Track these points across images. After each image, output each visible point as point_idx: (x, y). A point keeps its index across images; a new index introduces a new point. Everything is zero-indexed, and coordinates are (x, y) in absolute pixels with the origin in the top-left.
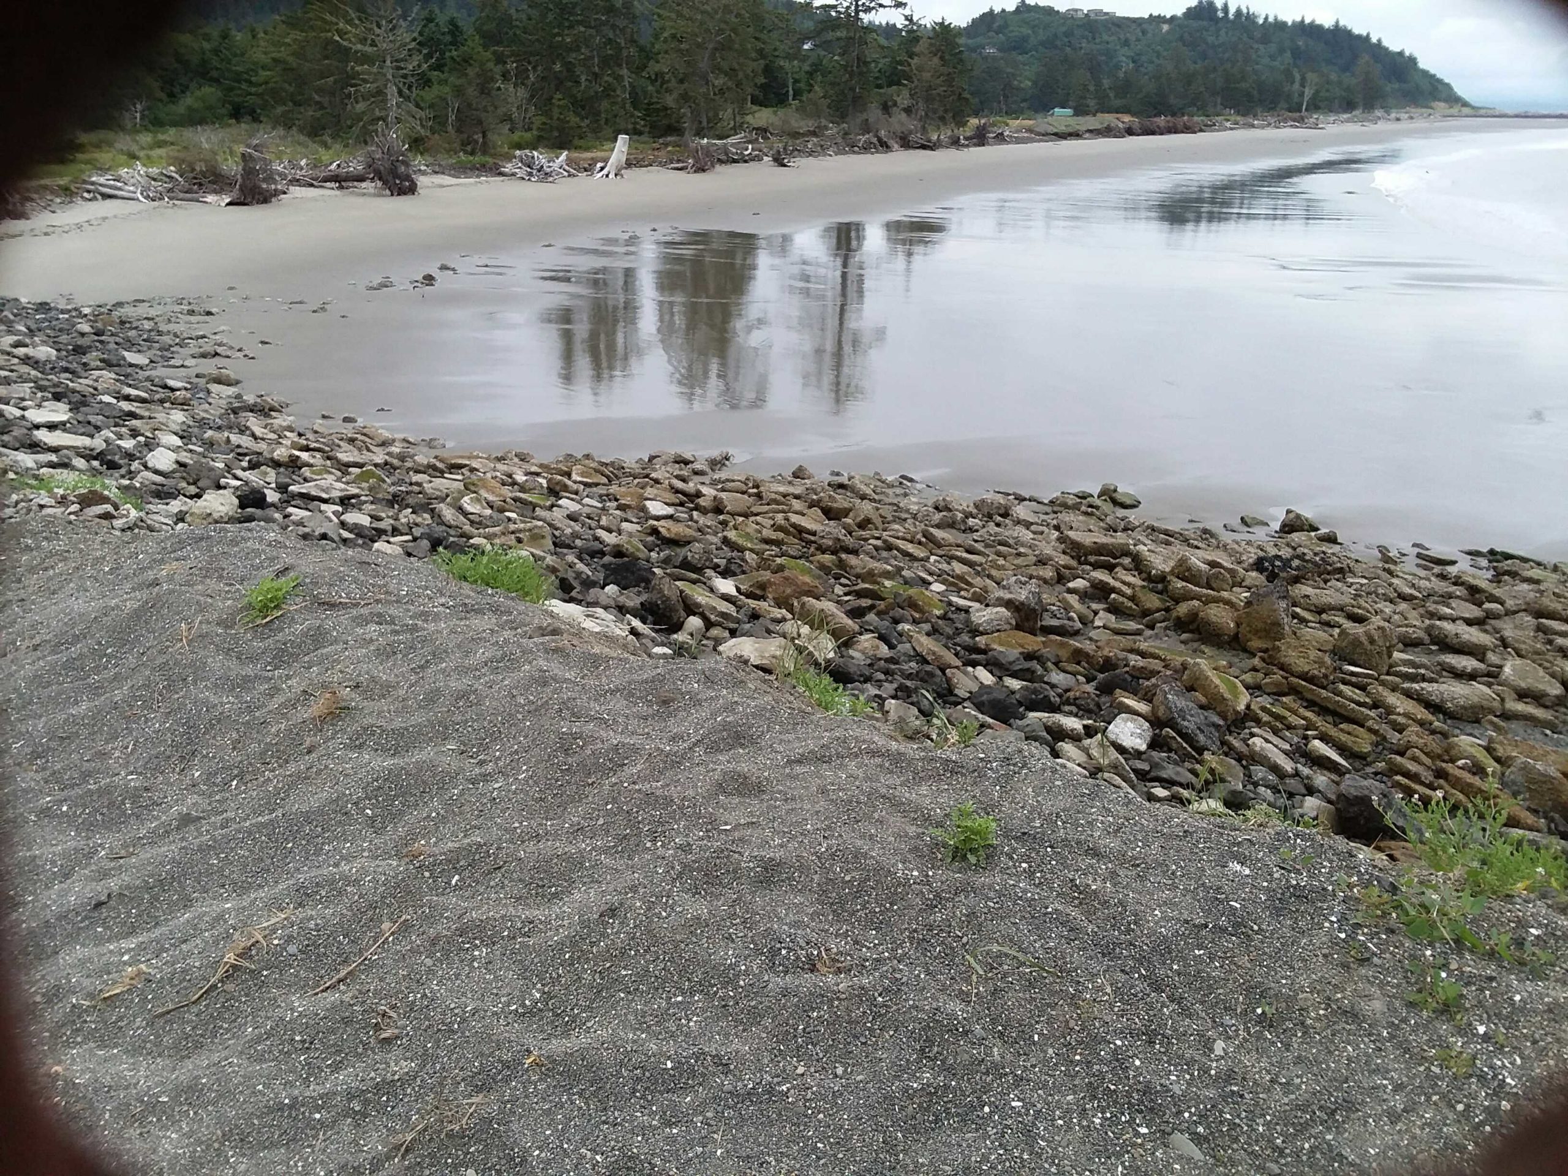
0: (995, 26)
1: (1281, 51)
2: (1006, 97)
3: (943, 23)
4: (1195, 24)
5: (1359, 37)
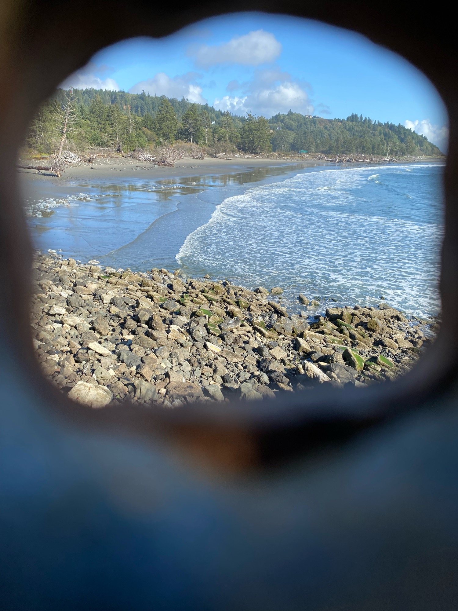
0: (280, 120)
2: (284, 145)
3: (262, 117)
4: (350, 123)
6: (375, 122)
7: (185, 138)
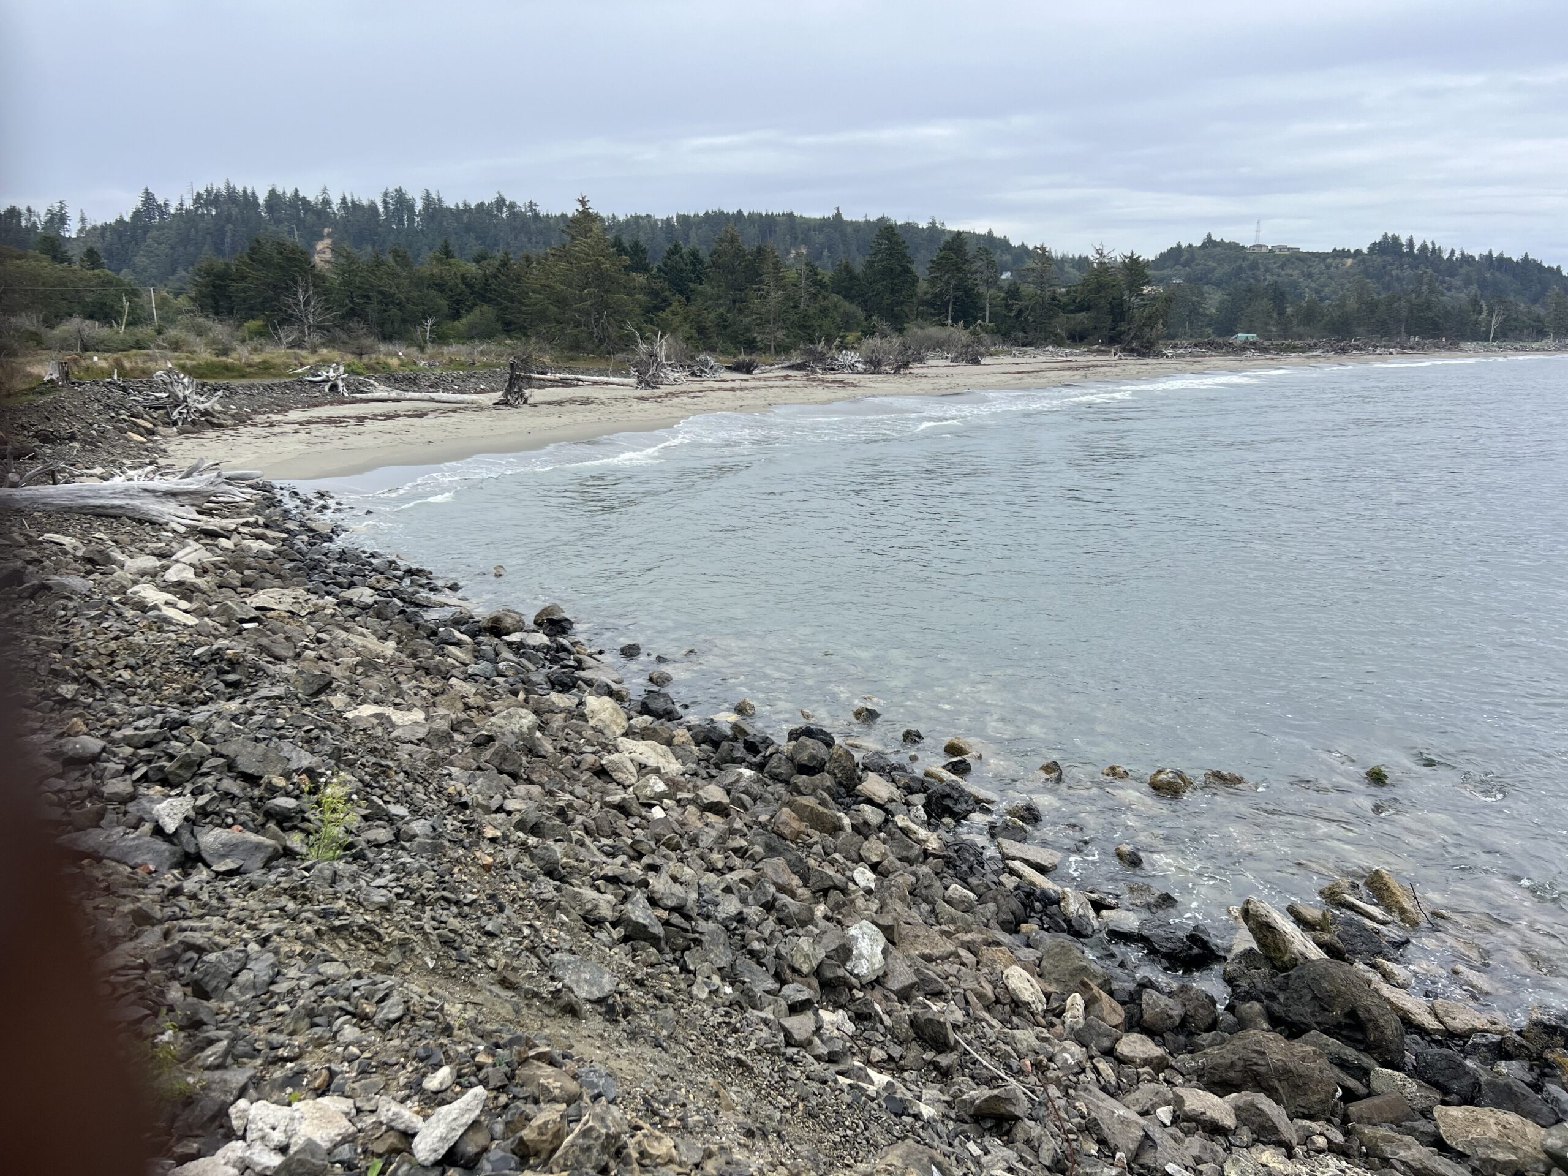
0: (1182, 260)
1: (1468, 283)
2: (1191, 322)
3: (1131, 256)
4: (1378, 260)
5: (1550, 269)
6: (1453, 252)
7: (933, 315)
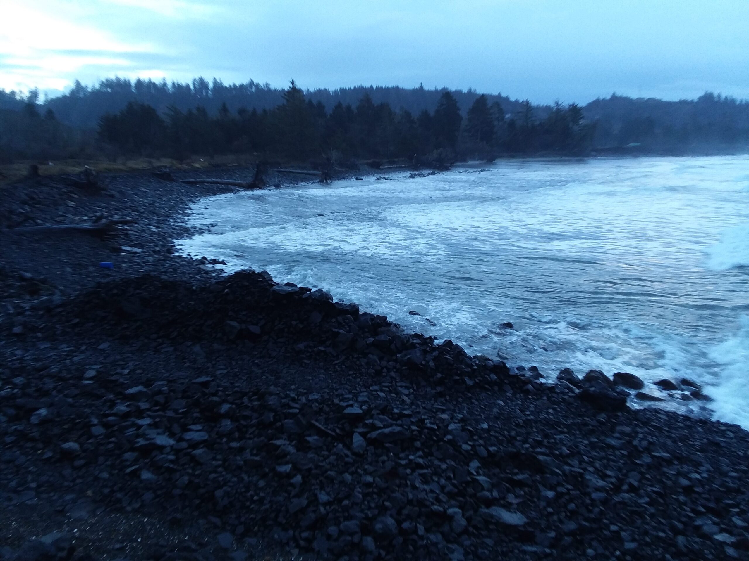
0: (600, 106)
3: (573, 104)
4: (703, 105)
6: (741, 100)
